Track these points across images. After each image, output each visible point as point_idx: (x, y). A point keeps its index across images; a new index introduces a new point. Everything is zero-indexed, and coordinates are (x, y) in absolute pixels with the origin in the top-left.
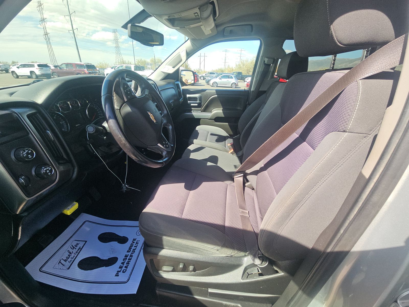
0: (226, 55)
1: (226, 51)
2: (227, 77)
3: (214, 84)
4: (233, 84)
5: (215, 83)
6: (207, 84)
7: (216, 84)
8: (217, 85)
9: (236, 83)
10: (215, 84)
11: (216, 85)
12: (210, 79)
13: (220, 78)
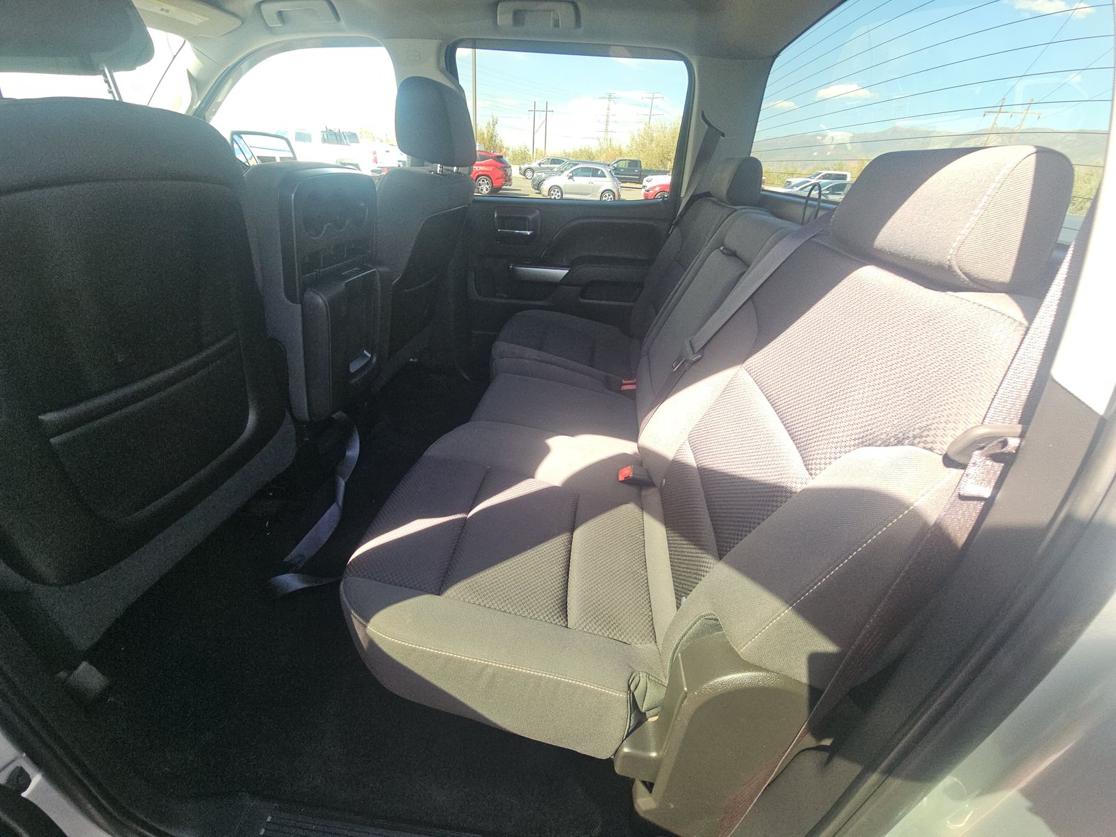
0: (608, 109)
1: (610, 98)
2: (591, 174)
3: (552, 192)
4: (607, 194)
5: (556, 190)
6: (537, 191)
7: (558, 192)
8: (562, 195)
9: (614, 190)
10: (554, 191)
11: (559, 194)
12: (544, 175)
13: (571, 175)
